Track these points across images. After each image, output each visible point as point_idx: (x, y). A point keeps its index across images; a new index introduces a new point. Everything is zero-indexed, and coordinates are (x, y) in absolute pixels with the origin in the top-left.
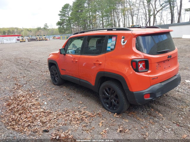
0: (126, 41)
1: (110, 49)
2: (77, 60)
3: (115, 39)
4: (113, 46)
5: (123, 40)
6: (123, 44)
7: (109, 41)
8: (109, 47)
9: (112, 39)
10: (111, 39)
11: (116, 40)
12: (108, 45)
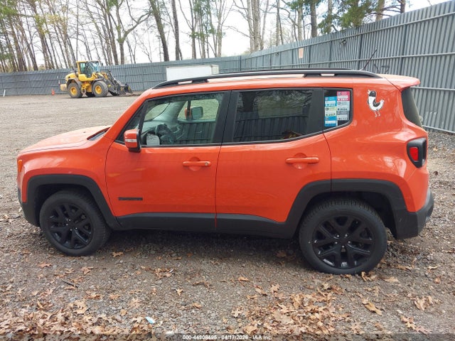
0: (382, 102)
1: (334, 122)
2: (208, 162)
3: (347, 97)
4: (344, 114)
5: (371, 99)
6: (374, 109)
7: (329, 102)
8: (332, 118)
9: (339, 97)
10: (333, 98)
11: (351, 99)
12: (327, 113)
